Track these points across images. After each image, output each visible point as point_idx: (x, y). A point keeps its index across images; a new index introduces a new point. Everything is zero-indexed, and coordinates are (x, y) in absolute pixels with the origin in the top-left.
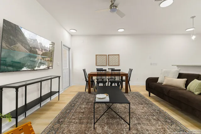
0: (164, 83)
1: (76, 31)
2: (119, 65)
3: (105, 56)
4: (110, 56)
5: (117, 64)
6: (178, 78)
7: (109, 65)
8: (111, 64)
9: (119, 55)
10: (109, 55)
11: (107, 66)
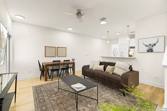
0: (94, 69)
1: (24, 18)
2: (66, 56)
3: (55, 48)
4: (59, 49)
5: (64, 55)
6: (100, 65)
7: (57, 56)
8: (59, 56)
9: (66, 48)
10: (57, 47)
11: (56, 57)
